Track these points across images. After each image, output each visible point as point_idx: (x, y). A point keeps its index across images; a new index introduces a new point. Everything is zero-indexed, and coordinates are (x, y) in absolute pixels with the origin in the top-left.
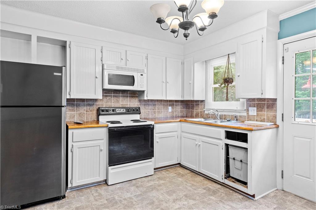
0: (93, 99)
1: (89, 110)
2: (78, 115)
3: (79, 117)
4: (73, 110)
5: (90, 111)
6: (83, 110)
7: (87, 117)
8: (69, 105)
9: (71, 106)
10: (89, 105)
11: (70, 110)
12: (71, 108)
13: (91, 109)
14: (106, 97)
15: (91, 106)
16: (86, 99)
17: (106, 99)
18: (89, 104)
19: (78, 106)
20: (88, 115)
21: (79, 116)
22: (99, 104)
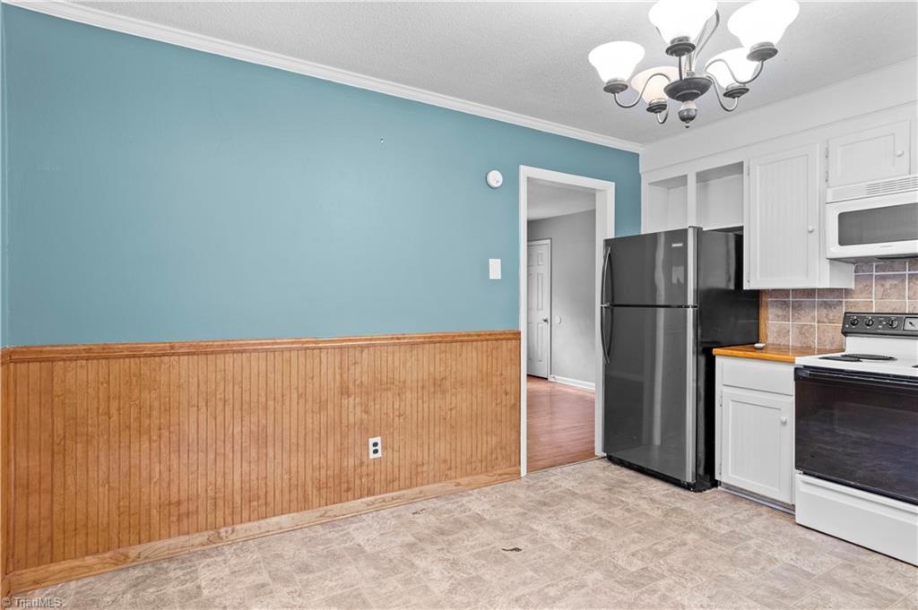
0: (838, 289)
1: (825, 320)
2: (798, 331)
3: (800, 336)
4: (785, 316)
5: (830, 323)
6: (809, 318)
7: (819, 339)
8: (777, 306)
9: (781, 308)
10: (827, 305)
11: (778, 316)
12: (780, 312)
13: (831, 316)
14: (879, 282)
15: (830, 307)
16: (818, 289)
17: (879, 287)
18: (825, 302)
19: (797, 307)
20: (824, 332)
21: (800, 333)
22: (858, 302)
